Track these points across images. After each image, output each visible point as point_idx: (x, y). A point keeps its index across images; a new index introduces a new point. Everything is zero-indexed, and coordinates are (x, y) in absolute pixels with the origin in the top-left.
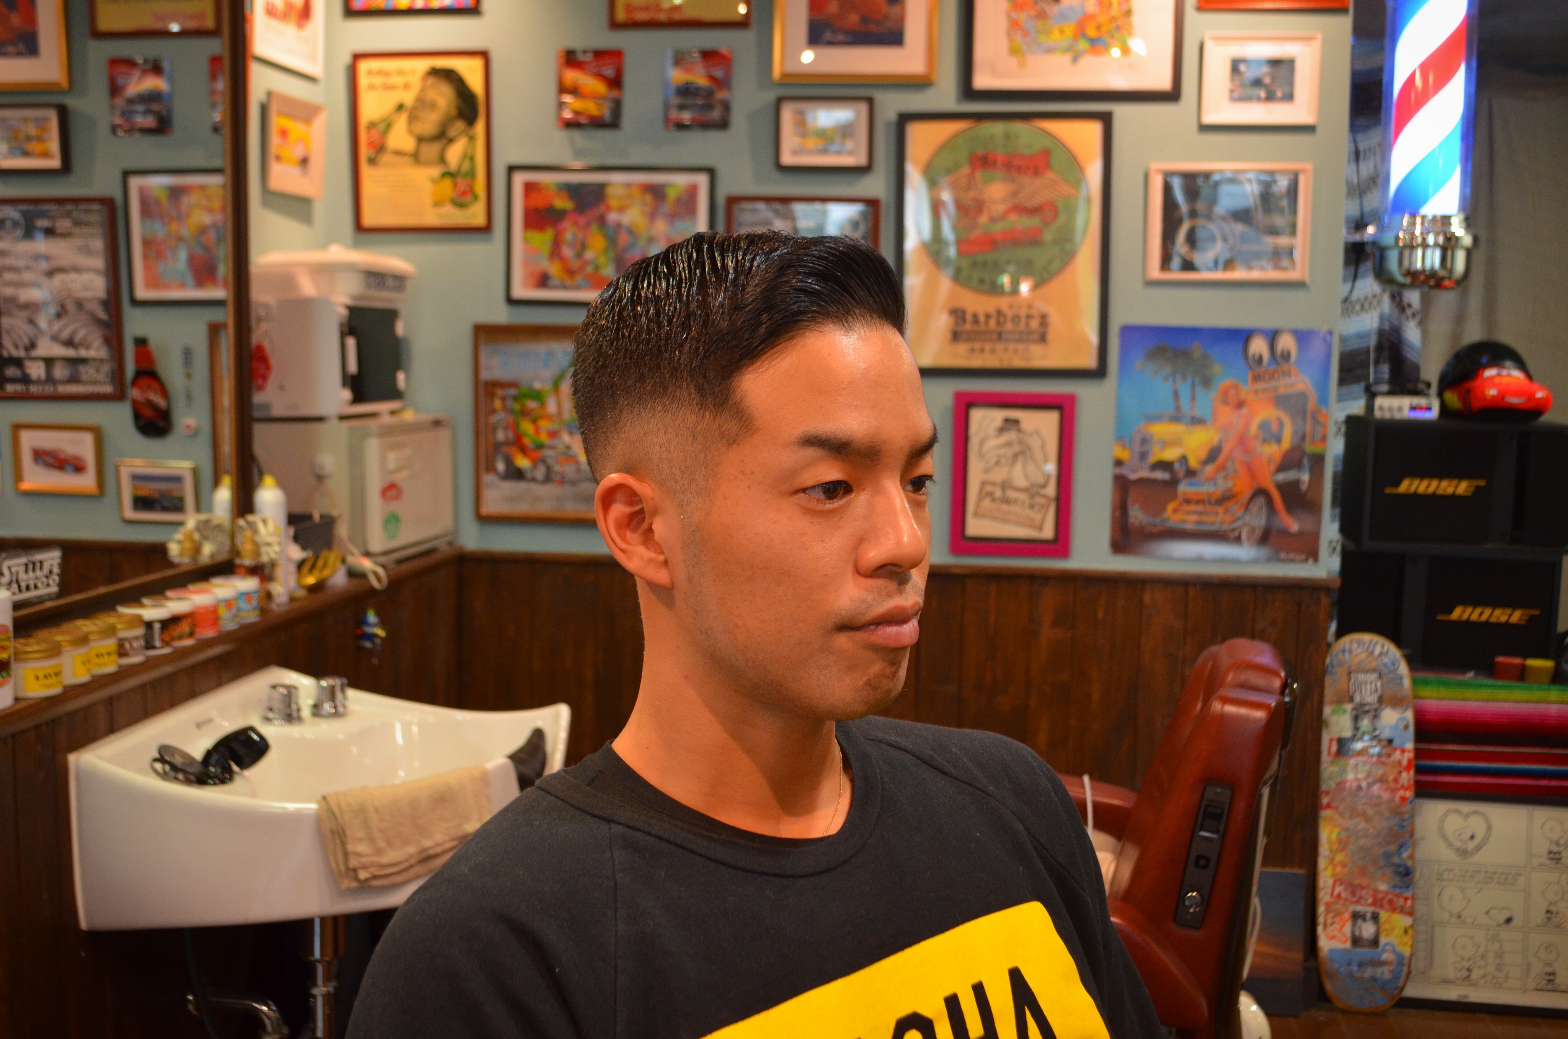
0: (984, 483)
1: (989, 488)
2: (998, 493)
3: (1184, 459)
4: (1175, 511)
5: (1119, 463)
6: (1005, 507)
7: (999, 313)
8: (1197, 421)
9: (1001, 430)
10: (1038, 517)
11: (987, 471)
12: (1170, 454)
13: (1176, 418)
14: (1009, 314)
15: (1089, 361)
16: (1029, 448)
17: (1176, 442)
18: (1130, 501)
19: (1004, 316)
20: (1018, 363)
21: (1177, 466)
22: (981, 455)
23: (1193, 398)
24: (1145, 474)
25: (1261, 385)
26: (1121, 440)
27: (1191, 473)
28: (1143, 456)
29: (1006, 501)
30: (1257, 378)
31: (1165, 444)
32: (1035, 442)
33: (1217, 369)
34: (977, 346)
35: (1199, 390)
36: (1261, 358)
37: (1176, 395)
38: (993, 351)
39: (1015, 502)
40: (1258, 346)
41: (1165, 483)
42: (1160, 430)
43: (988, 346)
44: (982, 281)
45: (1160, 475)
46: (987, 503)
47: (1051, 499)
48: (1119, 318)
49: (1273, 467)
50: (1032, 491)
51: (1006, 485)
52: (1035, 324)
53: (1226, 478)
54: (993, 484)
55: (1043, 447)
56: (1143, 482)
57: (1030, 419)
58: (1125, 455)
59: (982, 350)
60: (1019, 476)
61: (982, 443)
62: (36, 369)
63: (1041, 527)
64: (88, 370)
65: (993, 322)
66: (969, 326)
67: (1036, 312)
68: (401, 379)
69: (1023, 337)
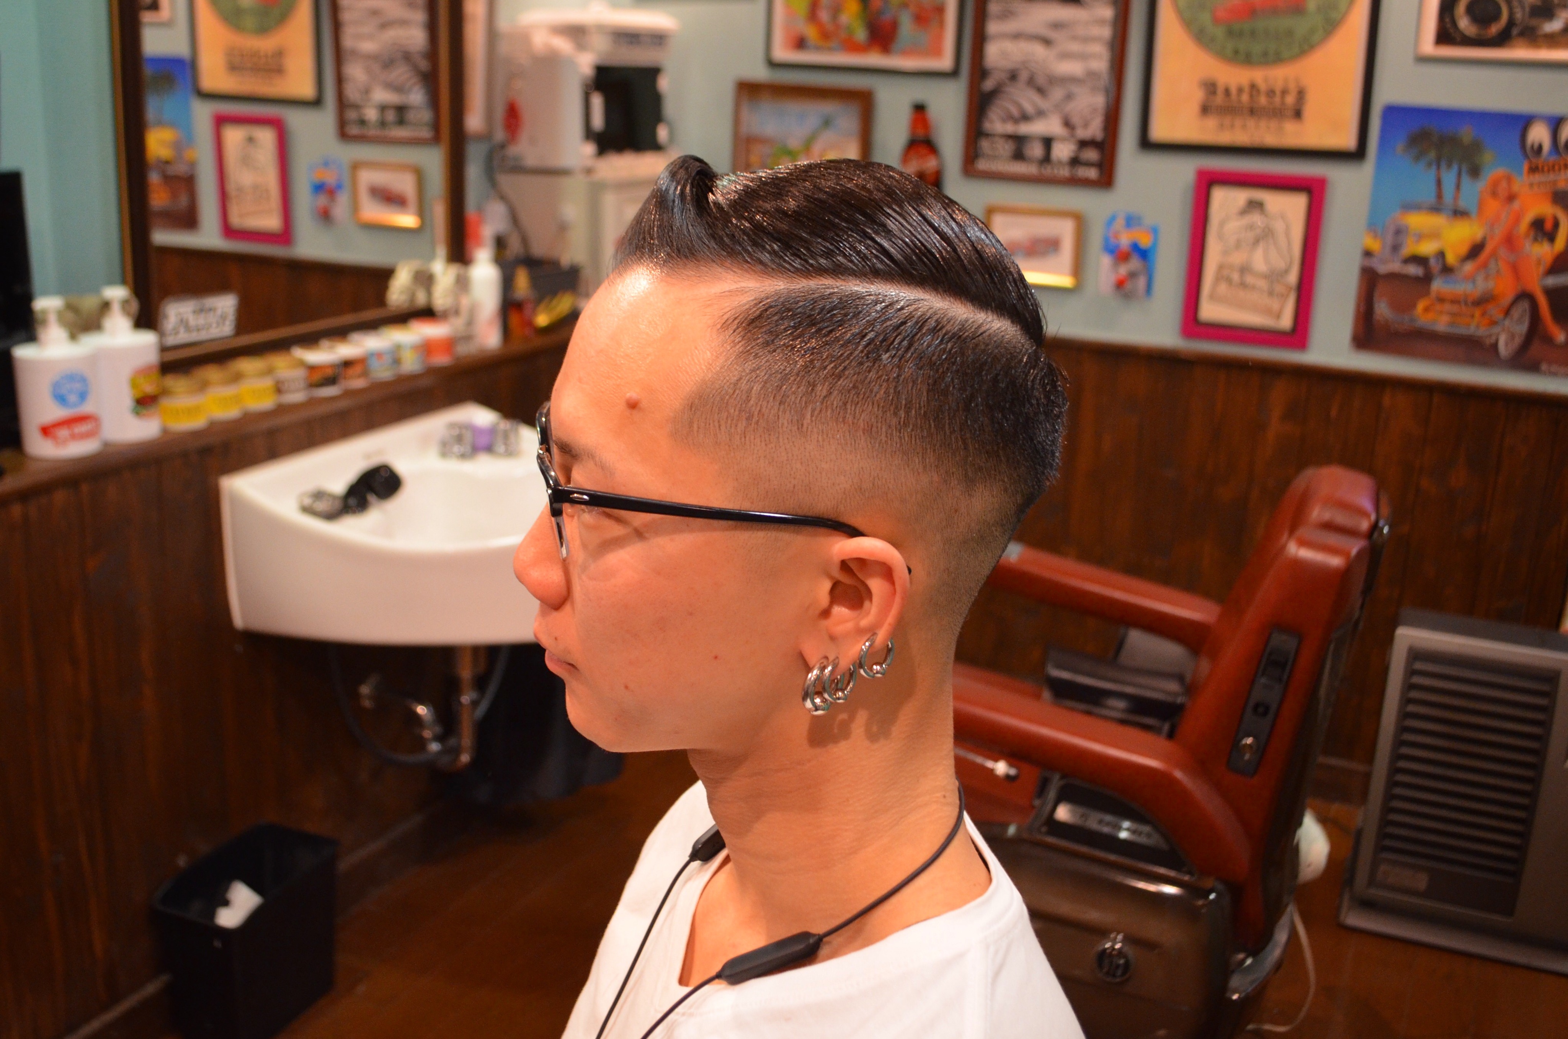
0: (1221, 267)
1: (1226, 272)
2: (1236, 277)
3: (1441, 255)
4: (1427, 310)
5: (1368, 254)
6: (1241, 293)
7: (1251, 85)
8: (1459, 214)
9: (1243, 213)
10: (1275, 305)
11: (1226, 253)
12: (1427, 248)
13: (1436, 209)
14: (1263, 87)
15: (1348, 140)
16: (1272, 232)
17: (1435, 235)
18: (1376, 295)
19: (1258, 91)
20: (1270, 139)
21: (1432, 262)
22: (1220, 237)
23: (1458, 187)
24: (1395, 266)
25: (1537, 178)
26: (1373, 228)
27: (1447, 270)
28: (1396, 248)
29: (1243, 285)
30: (1533, 170)
31: (1420, 237)
32: (1279, 226)
33: (1487, 157)
34: (1227, 121)
35: (1466, 180)
36: (1540, 147)
37: (1439, 183)
38: (1244, 127)
39: (1253, 288)
40: (1539, 134)
41: (1416, 279)
42: (1417, 221)
43: (1238, 122)
44: (1236, 52)
45: (1413, 270)
46: (1223, 288)
47: (1291, 288)
48: (1383, 96)
49: (1542, 269)
50: (1272, 278)
51: (1244, 269)
52: (1290, 100)
53: (1487, 278)
54: (1232, 268)
55: (1287, 233)
56: (1393, 277)
57: (1275, 201)
58: (1374, 245)
59: (1232, 126)
60: (1259, 261)
61: (1222, 224)
62: (371, 114)
63: (1278, 316)
64: (411, 116)
65: (1245, 98)
66: (1219, 99)
67: (1292, 87)
68: (662, 133)
69: (1276, 113)
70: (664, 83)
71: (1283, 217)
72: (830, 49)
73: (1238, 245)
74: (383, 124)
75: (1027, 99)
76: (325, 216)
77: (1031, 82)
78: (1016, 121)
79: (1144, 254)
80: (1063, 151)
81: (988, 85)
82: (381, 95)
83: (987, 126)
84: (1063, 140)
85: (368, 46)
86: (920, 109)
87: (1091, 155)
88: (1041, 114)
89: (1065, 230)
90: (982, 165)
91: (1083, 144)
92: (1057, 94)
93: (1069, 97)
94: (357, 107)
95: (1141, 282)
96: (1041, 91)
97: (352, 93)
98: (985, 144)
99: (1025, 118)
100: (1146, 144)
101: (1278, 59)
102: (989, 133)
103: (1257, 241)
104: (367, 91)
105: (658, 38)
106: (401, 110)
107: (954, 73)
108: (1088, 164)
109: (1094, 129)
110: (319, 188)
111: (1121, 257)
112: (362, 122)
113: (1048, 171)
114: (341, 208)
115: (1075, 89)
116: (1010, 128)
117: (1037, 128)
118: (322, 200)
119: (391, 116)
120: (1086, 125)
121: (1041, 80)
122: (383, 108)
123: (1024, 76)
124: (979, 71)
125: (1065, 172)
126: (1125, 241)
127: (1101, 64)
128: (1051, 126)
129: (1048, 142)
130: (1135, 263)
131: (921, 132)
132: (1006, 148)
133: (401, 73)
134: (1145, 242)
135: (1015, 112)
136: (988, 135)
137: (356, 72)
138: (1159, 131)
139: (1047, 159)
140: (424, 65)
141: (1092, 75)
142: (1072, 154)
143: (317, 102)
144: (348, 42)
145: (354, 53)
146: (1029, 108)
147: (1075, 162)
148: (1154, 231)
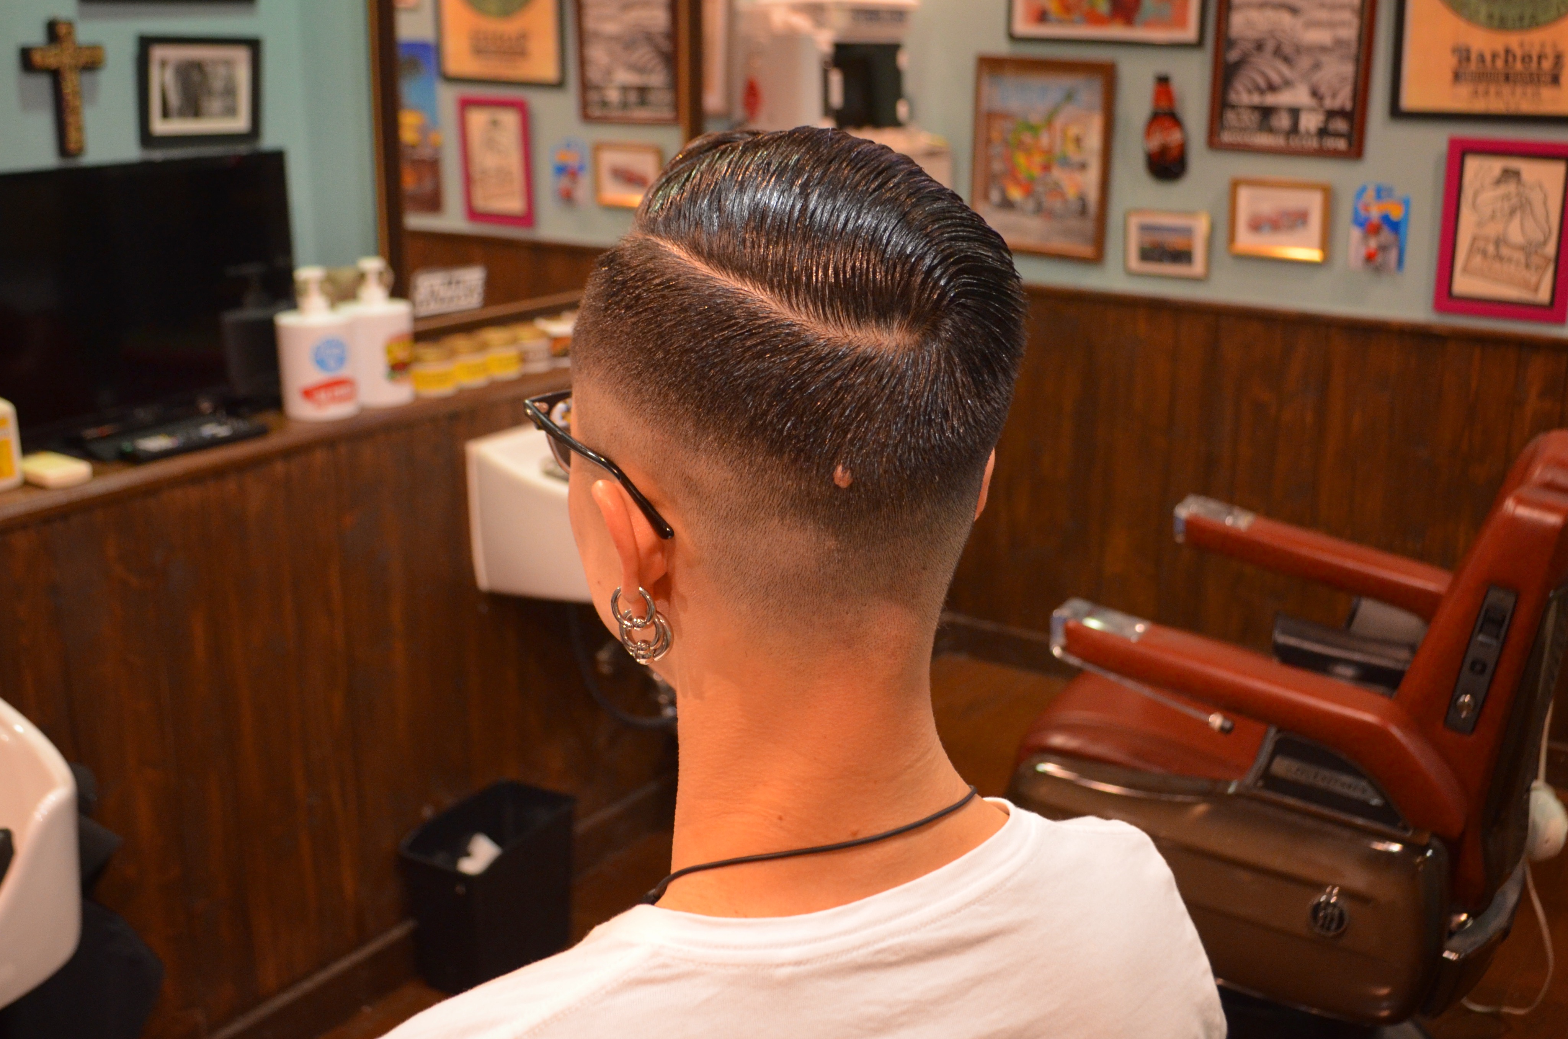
0: (1475, 239)
1: (1481, 244)
2: (1491, 249)
6: (1497, 266)
7: (1507, 51)
9: (1498, 182)
10: (1533, 278)
11: (1480, 224)
14: (1519, 53)
16: (1529, 202)
19: (1514, 56)
20: (1526, 106)
22: (1475, 208)
29: (1499, 257)
32: (1536, 197)
34: (1481, 88)
38: (1498, 94)
39: (1510, 260)
43: (1492, 89)
44: (1490, 17)
46: (1478, 260)
47: (1550, 260)
50: (1529, 249)
51: (1500, 241)
52: (1547, 64)
54: (1487, 239)
55: (1545, 202)
57: (1532, 170)
59: (1487, 93)
60: (1515, 232)
61: (1476, 195)
62: (613, 95)
63: (1536, 289)
64: (653, 97)
65: (1500, 63)
66: (1473, 66)
67: (1549, 51)
68: (902, 110)
69: (1533, 79)
70: (904, 60)
71: (1541, 186)
72: (1072, 22)
73: (1493, 217)
74: (625, 105)
75: (1275, 70)
76: (567, 197)
77: (1278, 52)
78: (1262, 92)
79: (1395, 227)
80: (1310, 122)
81: (1233, 56)
82: (624, 77)
83: (1233, 97)
84: (1312, 110)
85: (611, 28)
86: (1163, 81)
87: (1340, 125)
88: (1287, 84)
89: (1314, 202)
90: (1227, 137)
91: (1331, 114)
92: (1305, 62)
93: (1317, 66)
94: (598, 88)
95: (1393, 255)
96: (1287, 60)
97: (594, 75)
98: (1230, 116)
99: (1272, 88)
100: (1396, 112)
101: (1535, 23)
102: (1235, 104)
103: (1512, 212)
104: (609, 72)
105: (899, 15)
106: (643, 91)
107: (1199, 44)
108: (1337, 135)
109: (1343, 99)
110: (562, 170)
111: (1371, 229)
112: (604, 104)
113: (1295, 142)
114: (583, 190)
115: (1325, 59)
116: (1256, 99)
117: (1284, 98)
118: (564, 182)
119: (633, 97)
120: (1334, 96)
121: (1287, 50)
122: (625, 89)
123: (1270, 46)
124: (1224, 41)
125: (1314, 143)
126: (1375, 214)
127: (1350, 33)
128: (1299, 96)
129: (1295, 113)
130: (1386, 235)
131: (1164, 104)
132: (1249, 119)
133: (644, 54)
134: (1396, 214)
135: (1262, 83)
136: (1233, 107)
137: (598, 54)
138: (1410, 100)
139: (1294, 129)
140: (666, 45)
141: (1339, 43)
142: (1321, 125)
143: (559, 85)
144: (591, 24)
145: (597, 35)
146: (1275, 78)
147: (1323, 132)
148: (1406, 203)
